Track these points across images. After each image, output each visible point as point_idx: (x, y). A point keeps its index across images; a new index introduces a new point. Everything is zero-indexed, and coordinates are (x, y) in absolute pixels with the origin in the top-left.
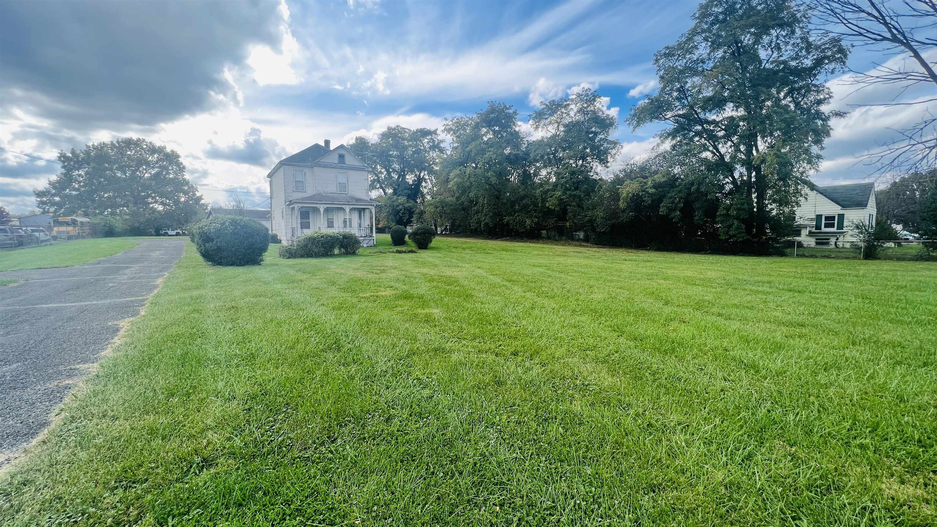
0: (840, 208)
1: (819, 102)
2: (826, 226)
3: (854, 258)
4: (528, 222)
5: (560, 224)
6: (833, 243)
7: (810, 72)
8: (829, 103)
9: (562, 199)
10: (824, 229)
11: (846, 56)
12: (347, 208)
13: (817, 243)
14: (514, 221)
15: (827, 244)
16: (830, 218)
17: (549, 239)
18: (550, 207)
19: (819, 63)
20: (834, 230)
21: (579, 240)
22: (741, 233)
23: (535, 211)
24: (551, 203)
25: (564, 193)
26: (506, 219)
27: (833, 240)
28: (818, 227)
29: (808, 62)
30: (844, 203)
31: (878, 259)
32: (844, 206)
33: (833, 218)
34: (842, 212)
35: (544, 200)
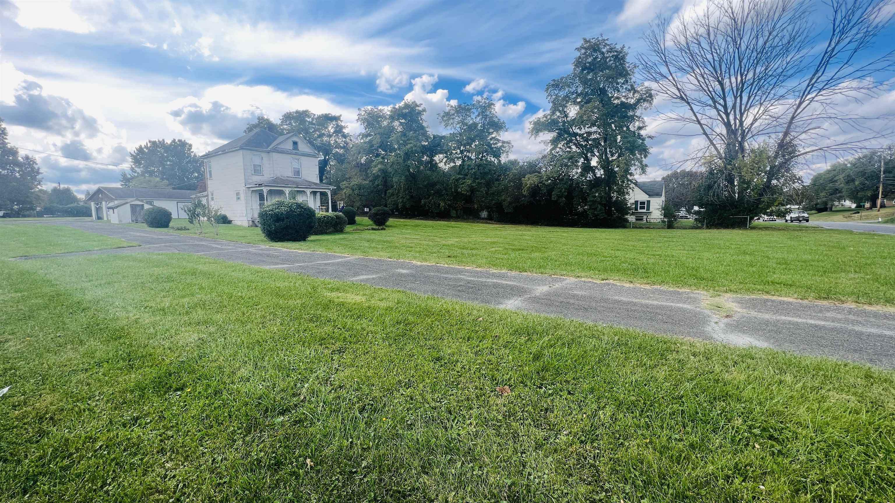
0: (648, 196)
1: (640, 128)
2: (641, 208)
3: (662, 228)
4: (442, 204)
5: (468, 206)
6: (645, 220)
7: (633, 107)
8: (645, 130)
9: (472, 186)
10: (640, 211)
11: (652, 99)
12: (308, 191)
13: (637, 220)
14: (430, 203)
15: (642, 220)
16: (642, 203)
17: (459, 218)
18: (463, 192)
19: (638, 101)
20: (645, 211)
21: (483, 219)
22: (602, 213)
23: (447, 194)
24: (463, 189)
25: (474, 182)
26: (423, 202)
27: (645, 217)
28: (636, 209)
29: (632, 101)
30: (650, 193)
31: (674, 228)
32: (650, 196)
33: (644, 203)
34: (649, 199)
35: (456, 186)
